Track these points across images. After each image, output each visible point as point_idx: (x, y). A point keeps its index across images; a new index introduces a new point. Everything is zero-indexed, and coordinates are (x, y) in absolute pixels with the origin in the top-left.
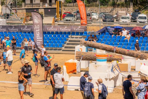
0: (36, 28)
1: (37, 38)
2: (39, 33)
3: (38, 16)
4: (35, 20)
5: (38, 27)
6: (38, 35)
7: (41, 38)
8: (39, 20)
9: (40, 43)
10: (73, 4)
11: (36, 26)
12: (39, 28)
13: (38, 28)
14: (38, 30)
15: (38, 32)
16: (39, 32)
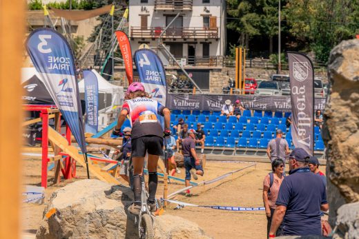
0: (297, 92)
1: (300, 119)
2: (304, 107)
3: (305, 65)
4: (296, 72)
5: (302, 90)
6: (300, 111)
7: (309, 119)
8: (306, 72)
9: (304, 130)
10: (251, 62)
11: (297, 88)
12: (304, 94)
13: (302, 93)
14: (301, 97)
15: (301, 102)
16: (303, 104)
